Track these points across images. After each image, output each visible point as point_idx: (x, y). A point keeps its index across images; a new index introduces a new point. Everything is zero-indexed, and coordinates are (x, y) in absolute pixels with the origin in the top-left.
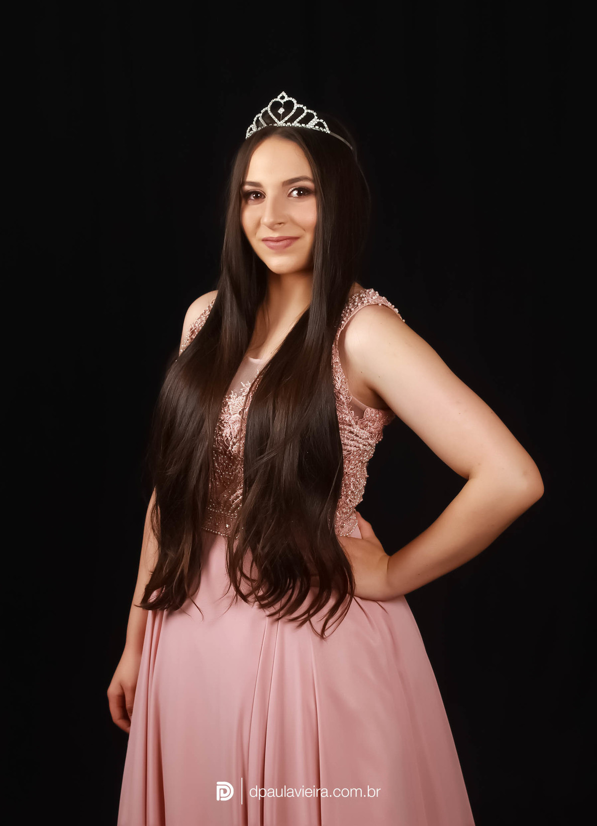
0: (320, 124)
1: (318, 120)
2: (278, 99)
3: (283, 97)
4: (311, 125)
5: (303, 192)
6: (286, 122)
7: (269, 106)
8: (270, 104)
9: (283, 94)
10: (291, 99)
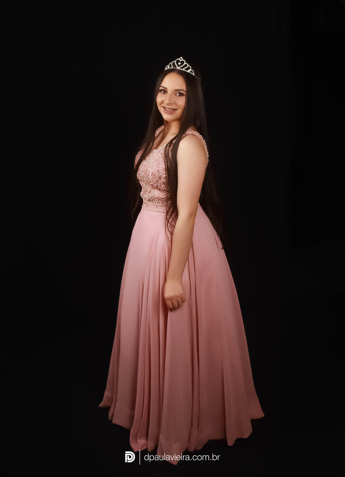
0: (192, 72)
1: (191, 70)
2: (179, 59)
3: (181, 59)
4: (189, 71)
5: (181, 94)
6: (180, 68)
7: (176, 61)
8: (176, 60)
9: (181, 58)
10: (184, 60)
